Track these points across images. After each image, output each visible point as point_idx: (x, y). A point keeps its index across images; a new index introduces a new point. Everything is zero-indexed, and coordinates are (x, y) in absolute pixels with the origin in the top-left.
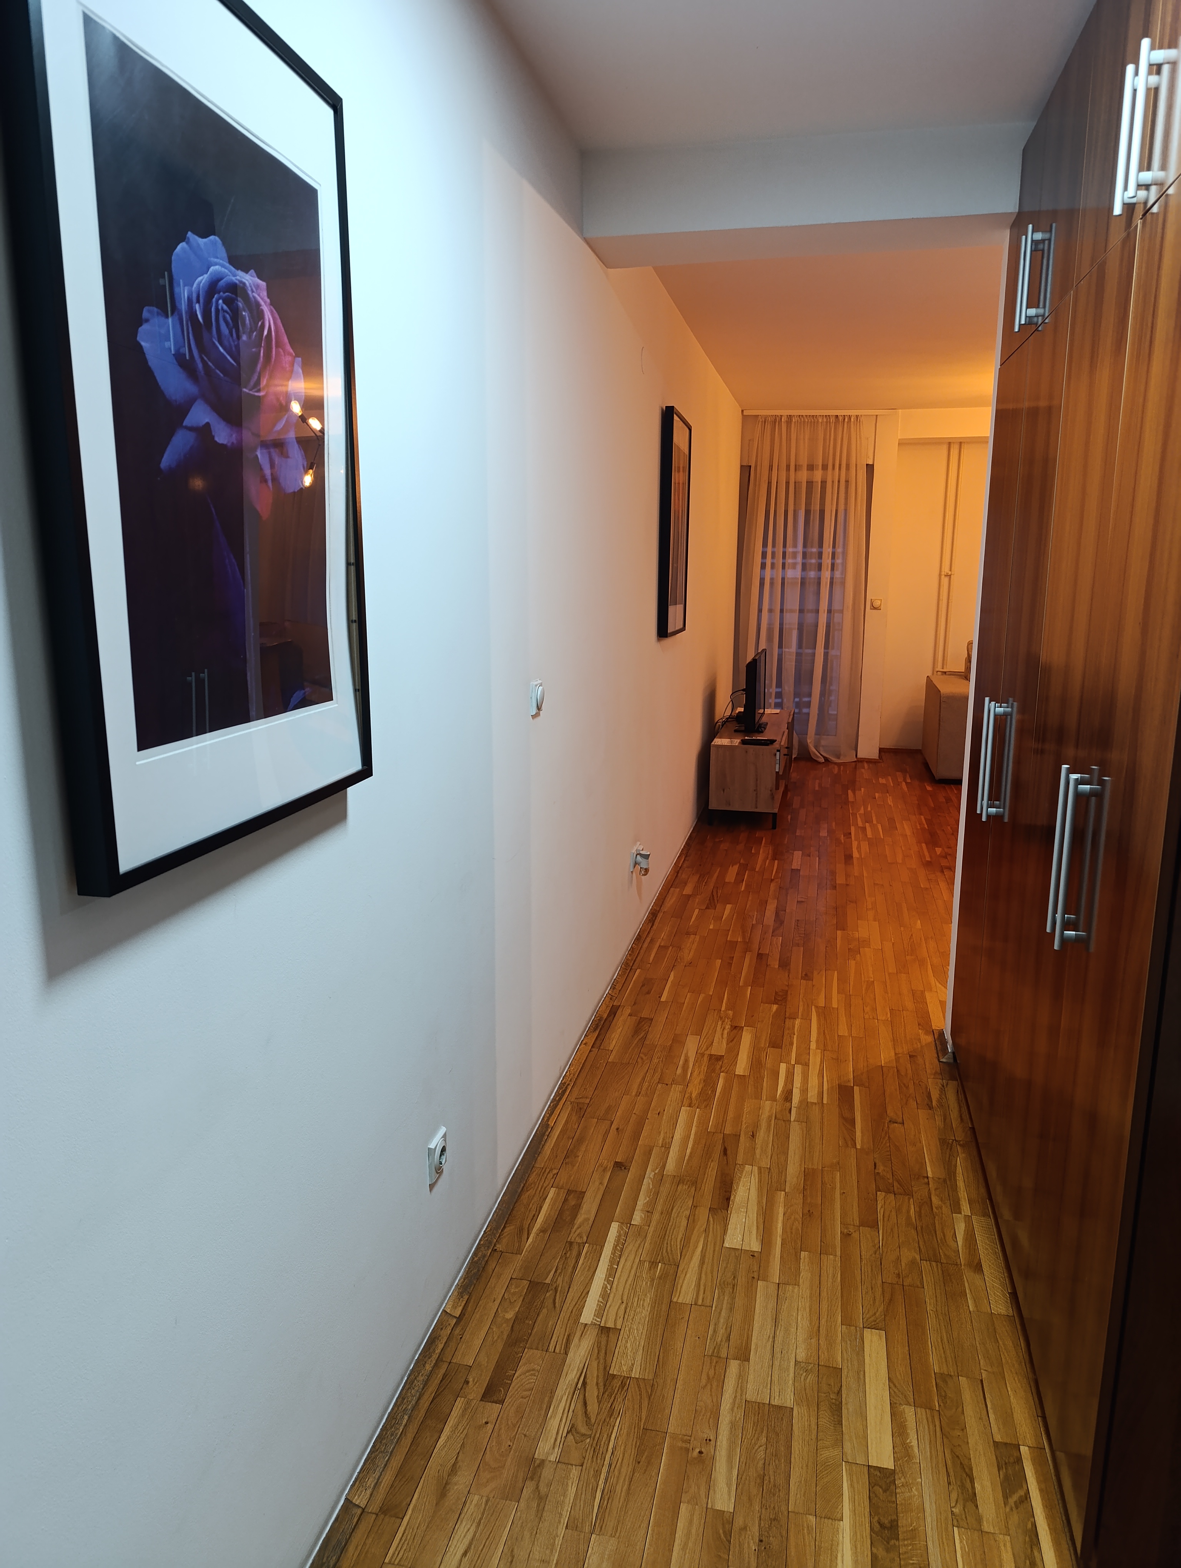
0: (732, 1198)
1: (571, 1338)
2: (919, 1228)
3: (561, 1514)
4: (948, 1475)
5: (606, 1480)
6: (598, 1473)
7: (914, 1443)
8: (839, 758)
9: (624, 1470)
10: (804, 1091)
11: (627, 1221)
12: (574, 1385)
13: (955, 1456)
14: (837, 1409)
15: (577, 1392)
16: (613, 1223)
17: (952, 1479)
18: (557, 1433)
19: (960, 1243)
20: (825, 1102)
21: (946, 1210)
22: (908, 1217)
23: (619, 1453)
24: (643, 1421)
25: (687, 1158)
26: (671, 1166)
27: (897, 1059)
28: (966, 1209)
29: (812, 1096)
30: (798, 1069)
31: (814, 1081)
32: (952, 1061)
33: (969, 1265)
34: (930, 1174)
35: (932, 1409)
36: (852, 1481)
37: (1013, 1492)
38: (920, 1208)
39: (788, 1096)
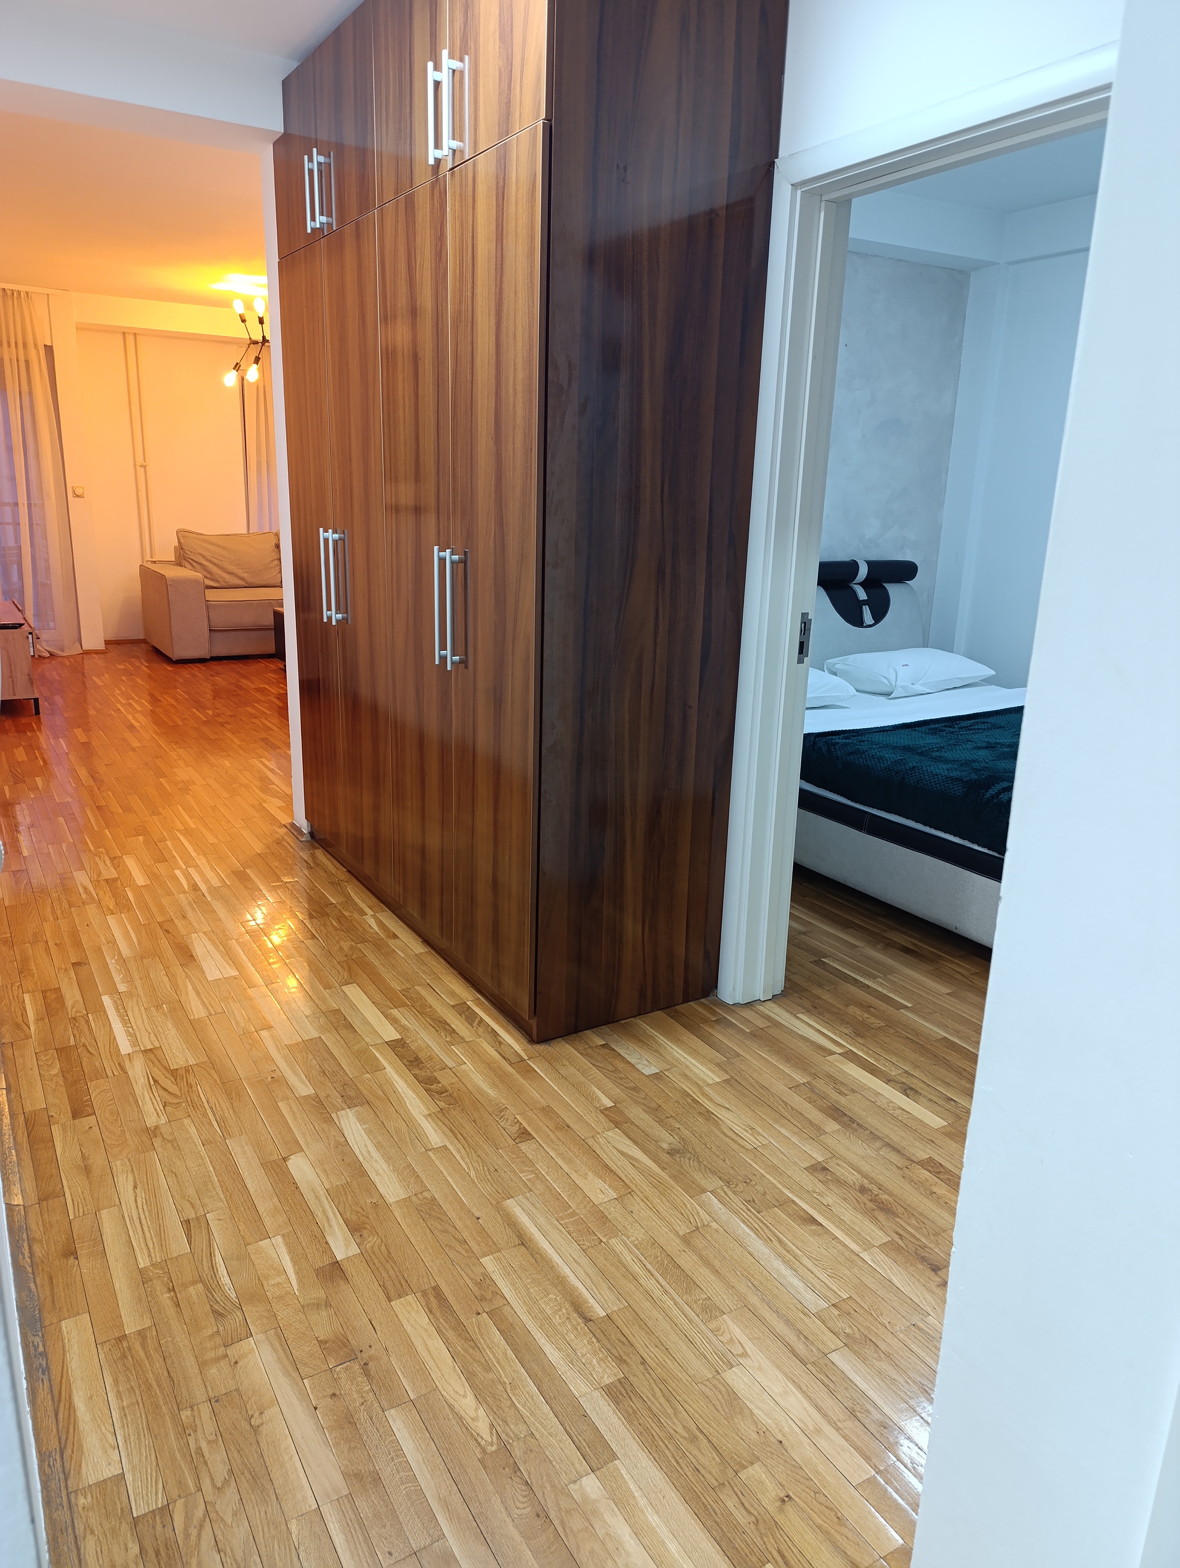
0: (194, 954)
1: (122, 1064)
2: (345, 930)
3: (194, 1143)
4: (434, 1028)
5: (214, 1115)
6: (205, 1115)
7: (406, 1023)
8: (63, 651)
9: (223, 1105)
10: (206, 881)
11: (113, 990)
12: (148, 1085)
13: (433, 1020)
14: (350, 1026)
15: (154, 1088)
16: (103, 997)
17: (438, 1029)
18: (156, 1110)
19: (376, 929)
20: (228, 883)
21: (356, 916)
22: (334, 927)
23: (213, 1100)
24: (218, 1081)
25: (136, 944)
26: (125, 951)
27: (268, 847)
28: (369, 912)
29: (216, 882)
30: (191, 871)
31: (210, 875)
32: (310, 838)
33: (388, 937)
34: (334, 902)
35: (407, 1005)
36: (380, 1052)
37: (473, 1021)
38: (339, 920)
39: (195, 888)
